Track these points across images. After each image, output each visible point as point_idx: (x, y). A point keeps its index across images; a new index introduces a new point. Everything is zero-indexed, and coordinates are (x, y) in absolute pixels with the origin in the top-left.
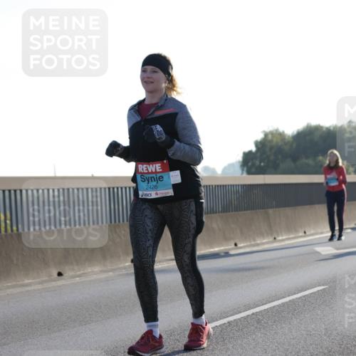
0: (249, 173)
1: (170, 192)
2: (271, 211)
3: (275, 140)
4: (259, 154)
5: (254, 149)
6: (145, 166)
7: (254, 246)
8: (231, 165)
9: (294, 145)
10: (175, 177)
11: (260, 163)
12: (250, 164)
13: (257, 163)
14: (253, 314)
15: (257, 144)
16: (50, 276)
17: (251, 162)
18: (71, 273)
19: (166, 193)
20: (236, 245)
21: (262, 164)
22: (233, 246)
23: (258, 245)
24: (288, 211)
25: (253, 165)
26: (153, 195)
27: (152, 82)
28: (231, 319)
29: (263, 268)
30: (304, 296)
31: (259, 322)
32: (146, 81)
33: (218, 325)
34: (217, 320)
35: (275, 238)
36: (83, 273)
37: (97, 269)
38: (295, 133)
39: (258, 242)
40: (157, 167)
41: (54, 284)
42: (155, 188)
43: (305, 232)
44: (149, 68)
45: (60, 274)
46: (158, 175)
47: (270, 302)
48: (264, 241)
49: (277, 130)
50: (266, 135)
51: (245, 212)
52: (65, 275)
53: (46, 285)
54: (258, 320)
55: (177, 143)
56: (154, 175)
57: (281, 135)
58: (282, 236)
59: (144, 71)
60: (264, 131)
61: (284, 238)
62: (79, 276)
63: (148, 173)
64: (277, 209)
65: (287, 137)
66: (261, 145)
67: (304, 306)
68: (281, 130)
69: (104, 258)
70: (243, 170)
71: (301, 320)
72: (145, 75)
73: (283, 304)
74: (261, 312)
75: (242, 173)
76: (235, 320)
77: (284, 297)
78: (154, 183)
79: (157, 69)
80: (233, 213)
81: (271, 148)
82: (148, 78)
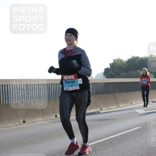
0: (107, 77)
1: (78, 88)
2: (116, 94)
3: (118, 63)
4: (111, 69)
5: (109, 67)
6: (67, 76)
7: (109, 109)
8: (99, 74)
9: (127, 65)
10: (80, 81)
11: (112, 73)
12: (107, 74)
13: (111, 73)
14: (108, 139)
15: (110, 65)
16: (20, 122)
17: (108, 73)
18: (29, 121)
19: (76, 88)
20: (101, 109)
21: (113, 74)
22: (100, 109)
23: (111, 109)
24: (124, 94)
25: (109, 74)
26: (71, 89)
27: (70, 40)
28: (99, 141)
29: (113, 119)
30: (131, 131)
31: (111, 142)
32: (67, 40)
33: (93, 144)
34: (93, 142)
35: (118, 106)
36: (34, 121)
37: (40, 119)
38: (127, 60)
39: (111, 108)
40: (72, 77)
41: (21, 126)
42: (72, 86)
43: (131, 104)
44: (68, 34)
45: (24, 122)
46: (73, 80)
47: (116, 134)
48: (114, 107)
49: (119, 59)
50: (115, 61)
51: (105, 95)
52: (26, 122)
53: (18, 127)
54: (110, 142)
55: (82, 68)
56: (71, 80)
57: (121, 61)
58: (121, 105)
59: (66, 35)
60: (114, 59)
61: (122, 106)
62: (33, 123)
63: (69, 79)
64: (119, 93)
65: (123, 62)
66: (112, 65)
67: (131, 136)
68: (121, 59)
69: (44, 114)
70: (104, 76)
71: (129, 142)
72: (67, 37)
73: (122, 135)
74: (112, 138)
75: (104, 78)
76: (100, 142)
77: (122, 132)
78: (71, 84)
79: (72, 35)
80: (100, 95)
81: (117, 67)
82: (68, 38)
